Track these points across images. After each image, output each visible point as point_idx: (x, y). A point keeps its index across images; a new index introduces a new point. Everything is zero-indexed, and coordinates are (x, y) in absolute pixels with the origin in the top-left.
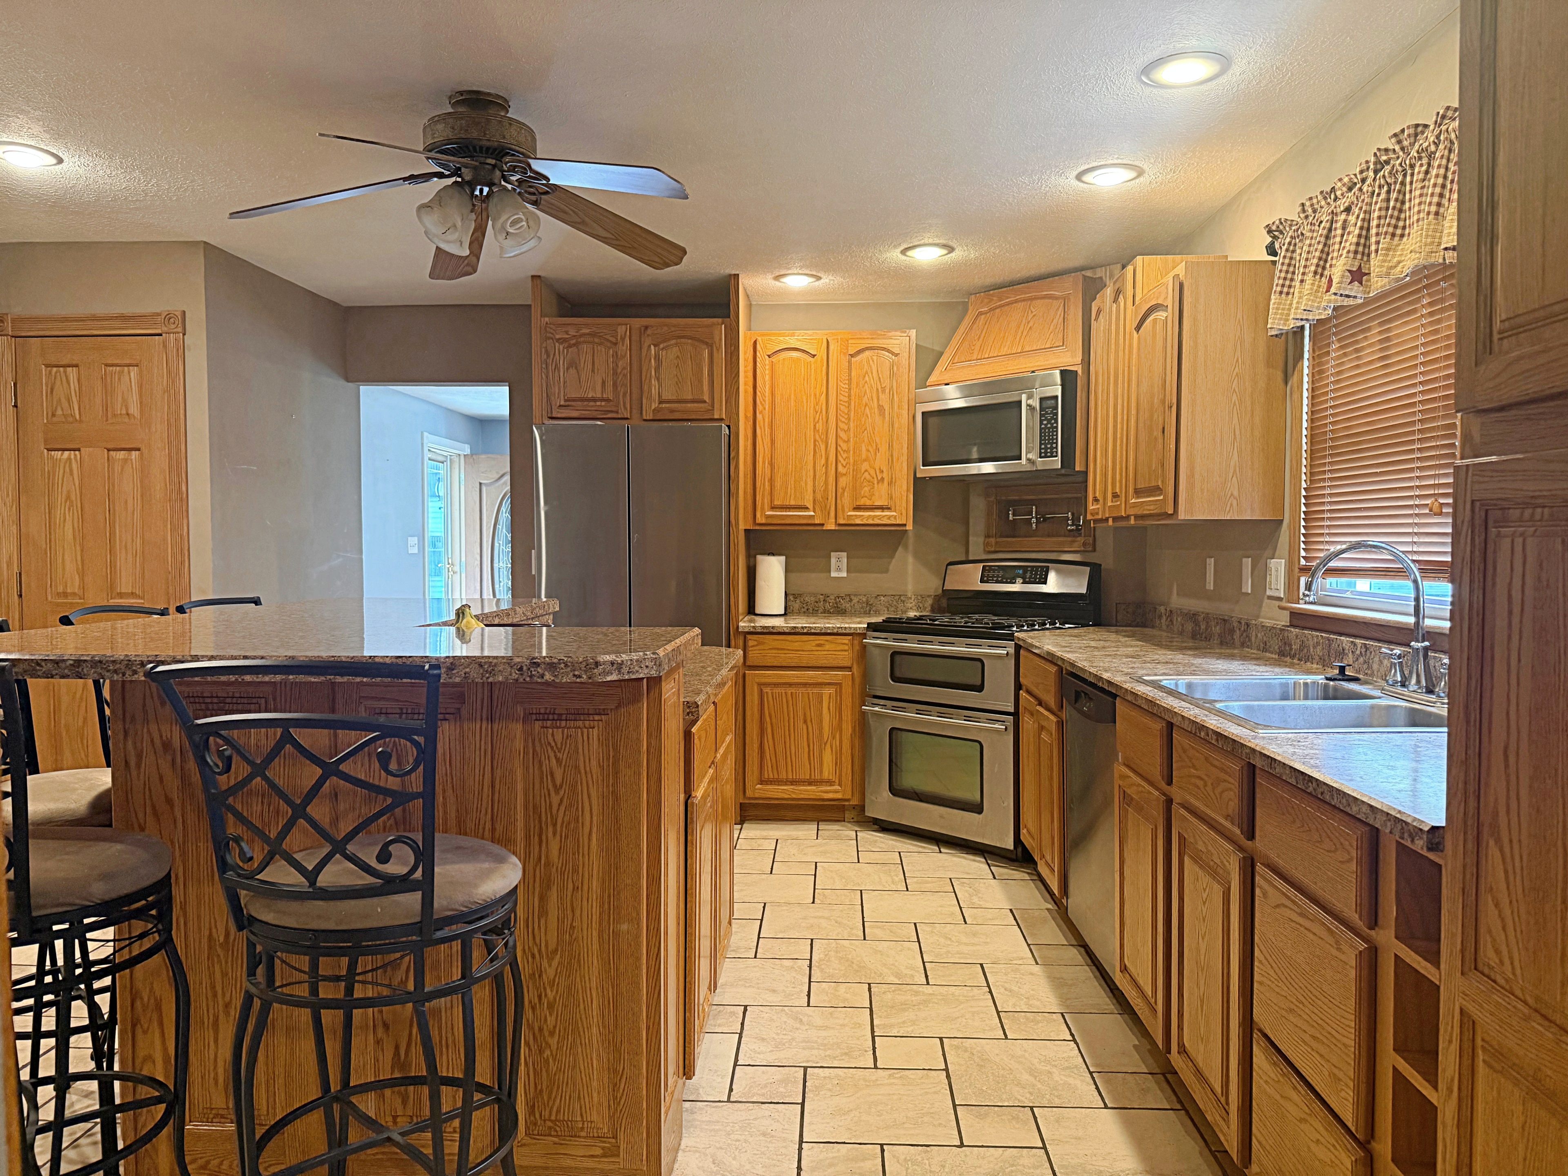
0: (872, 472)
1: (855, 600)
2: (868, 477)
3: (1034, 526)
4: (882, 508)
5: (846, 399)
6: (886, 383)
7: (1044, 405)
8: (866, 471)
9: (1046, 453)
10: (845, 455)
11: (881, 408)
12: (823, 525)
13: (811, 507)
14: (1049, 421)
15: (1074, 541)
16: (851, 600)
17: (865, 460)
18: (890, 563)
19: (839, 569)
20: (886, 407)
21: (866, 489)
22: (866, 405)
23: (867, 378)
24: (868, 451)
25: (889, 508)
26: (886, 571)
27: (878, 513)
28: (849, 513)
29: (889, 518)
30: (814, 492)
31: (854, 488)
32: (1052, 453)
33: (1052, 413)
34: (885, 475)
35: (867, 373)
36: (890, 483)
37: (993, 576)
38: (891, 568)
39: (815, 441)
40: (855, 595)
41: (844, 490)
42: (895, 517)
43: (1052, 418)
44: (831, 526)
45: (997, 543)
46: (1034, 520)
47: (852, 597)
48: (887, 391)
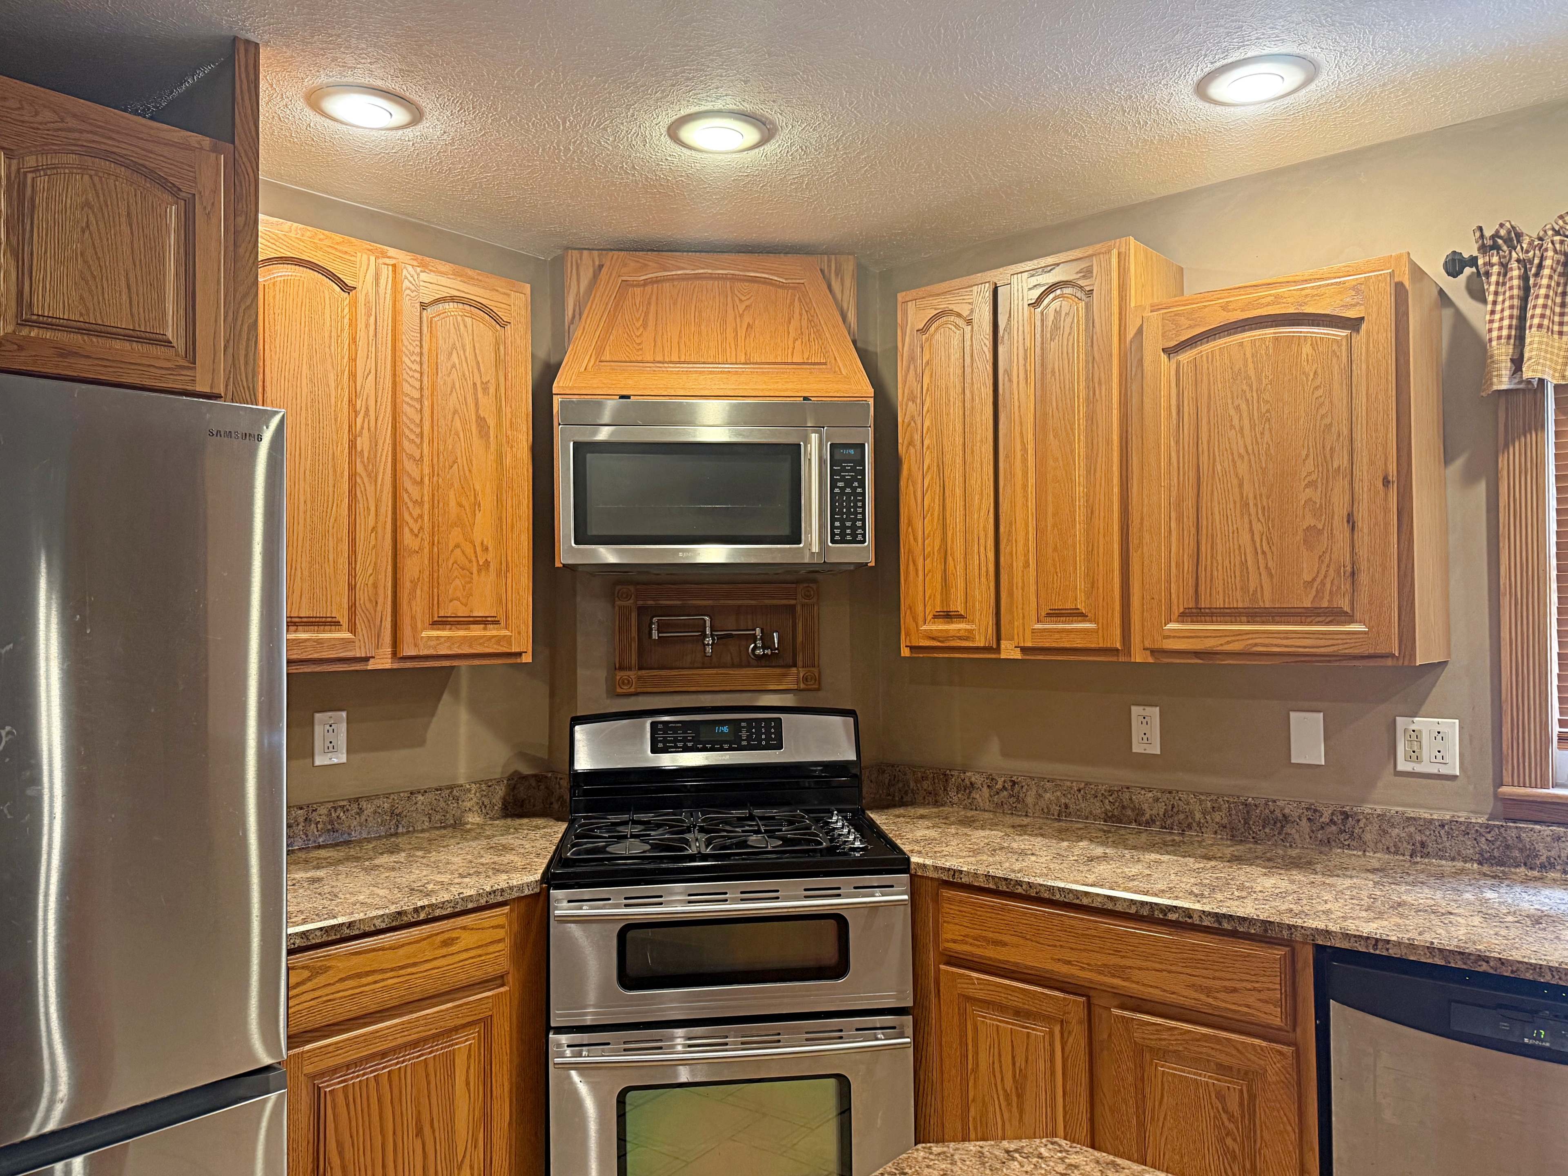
0: (469, 551)
1: (369, 808)
2: (462, 560)
3: (709, 649)
4: (484, 621)
5: (417, 395)
6: (489, 376)
7: (837, 457)
8: (457, 546)
9: (843, 534)
10: (416, 512)
11: (481, 422)
12: (366, 659)
13: (344, 621)
14: (848, 484)
15: (784, 675)
16: (361, 811)
17: (455, 524)
18: (427, 726)
19: (331, 748)
20: (491, 422)
21: (457, 581)
22: (455, 412)
23: (455, 357)
24: (460, 505)
25: (497, 622)
26: (421, 743)
27: (476, 631)
28: (424, 634)
29: (500, 639)
30: (352, 587)
31: (434, 581)
32: (854, 535)
33: (853, 469)
34: (490, 556)
35: (454, 347)
36: (499, 574)
37: (676, 740)
38: (431, 733)
39: (352, 476)
40: (369, 798)
41: (414, 583)
42: (508, 639)
43: (854, 479)
44: (383, 661)
45: (639, 678)
46: (709, 640)
47: (364, 804)
48: (492, 390)
